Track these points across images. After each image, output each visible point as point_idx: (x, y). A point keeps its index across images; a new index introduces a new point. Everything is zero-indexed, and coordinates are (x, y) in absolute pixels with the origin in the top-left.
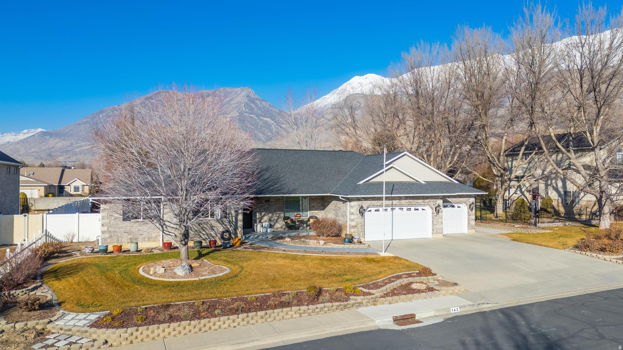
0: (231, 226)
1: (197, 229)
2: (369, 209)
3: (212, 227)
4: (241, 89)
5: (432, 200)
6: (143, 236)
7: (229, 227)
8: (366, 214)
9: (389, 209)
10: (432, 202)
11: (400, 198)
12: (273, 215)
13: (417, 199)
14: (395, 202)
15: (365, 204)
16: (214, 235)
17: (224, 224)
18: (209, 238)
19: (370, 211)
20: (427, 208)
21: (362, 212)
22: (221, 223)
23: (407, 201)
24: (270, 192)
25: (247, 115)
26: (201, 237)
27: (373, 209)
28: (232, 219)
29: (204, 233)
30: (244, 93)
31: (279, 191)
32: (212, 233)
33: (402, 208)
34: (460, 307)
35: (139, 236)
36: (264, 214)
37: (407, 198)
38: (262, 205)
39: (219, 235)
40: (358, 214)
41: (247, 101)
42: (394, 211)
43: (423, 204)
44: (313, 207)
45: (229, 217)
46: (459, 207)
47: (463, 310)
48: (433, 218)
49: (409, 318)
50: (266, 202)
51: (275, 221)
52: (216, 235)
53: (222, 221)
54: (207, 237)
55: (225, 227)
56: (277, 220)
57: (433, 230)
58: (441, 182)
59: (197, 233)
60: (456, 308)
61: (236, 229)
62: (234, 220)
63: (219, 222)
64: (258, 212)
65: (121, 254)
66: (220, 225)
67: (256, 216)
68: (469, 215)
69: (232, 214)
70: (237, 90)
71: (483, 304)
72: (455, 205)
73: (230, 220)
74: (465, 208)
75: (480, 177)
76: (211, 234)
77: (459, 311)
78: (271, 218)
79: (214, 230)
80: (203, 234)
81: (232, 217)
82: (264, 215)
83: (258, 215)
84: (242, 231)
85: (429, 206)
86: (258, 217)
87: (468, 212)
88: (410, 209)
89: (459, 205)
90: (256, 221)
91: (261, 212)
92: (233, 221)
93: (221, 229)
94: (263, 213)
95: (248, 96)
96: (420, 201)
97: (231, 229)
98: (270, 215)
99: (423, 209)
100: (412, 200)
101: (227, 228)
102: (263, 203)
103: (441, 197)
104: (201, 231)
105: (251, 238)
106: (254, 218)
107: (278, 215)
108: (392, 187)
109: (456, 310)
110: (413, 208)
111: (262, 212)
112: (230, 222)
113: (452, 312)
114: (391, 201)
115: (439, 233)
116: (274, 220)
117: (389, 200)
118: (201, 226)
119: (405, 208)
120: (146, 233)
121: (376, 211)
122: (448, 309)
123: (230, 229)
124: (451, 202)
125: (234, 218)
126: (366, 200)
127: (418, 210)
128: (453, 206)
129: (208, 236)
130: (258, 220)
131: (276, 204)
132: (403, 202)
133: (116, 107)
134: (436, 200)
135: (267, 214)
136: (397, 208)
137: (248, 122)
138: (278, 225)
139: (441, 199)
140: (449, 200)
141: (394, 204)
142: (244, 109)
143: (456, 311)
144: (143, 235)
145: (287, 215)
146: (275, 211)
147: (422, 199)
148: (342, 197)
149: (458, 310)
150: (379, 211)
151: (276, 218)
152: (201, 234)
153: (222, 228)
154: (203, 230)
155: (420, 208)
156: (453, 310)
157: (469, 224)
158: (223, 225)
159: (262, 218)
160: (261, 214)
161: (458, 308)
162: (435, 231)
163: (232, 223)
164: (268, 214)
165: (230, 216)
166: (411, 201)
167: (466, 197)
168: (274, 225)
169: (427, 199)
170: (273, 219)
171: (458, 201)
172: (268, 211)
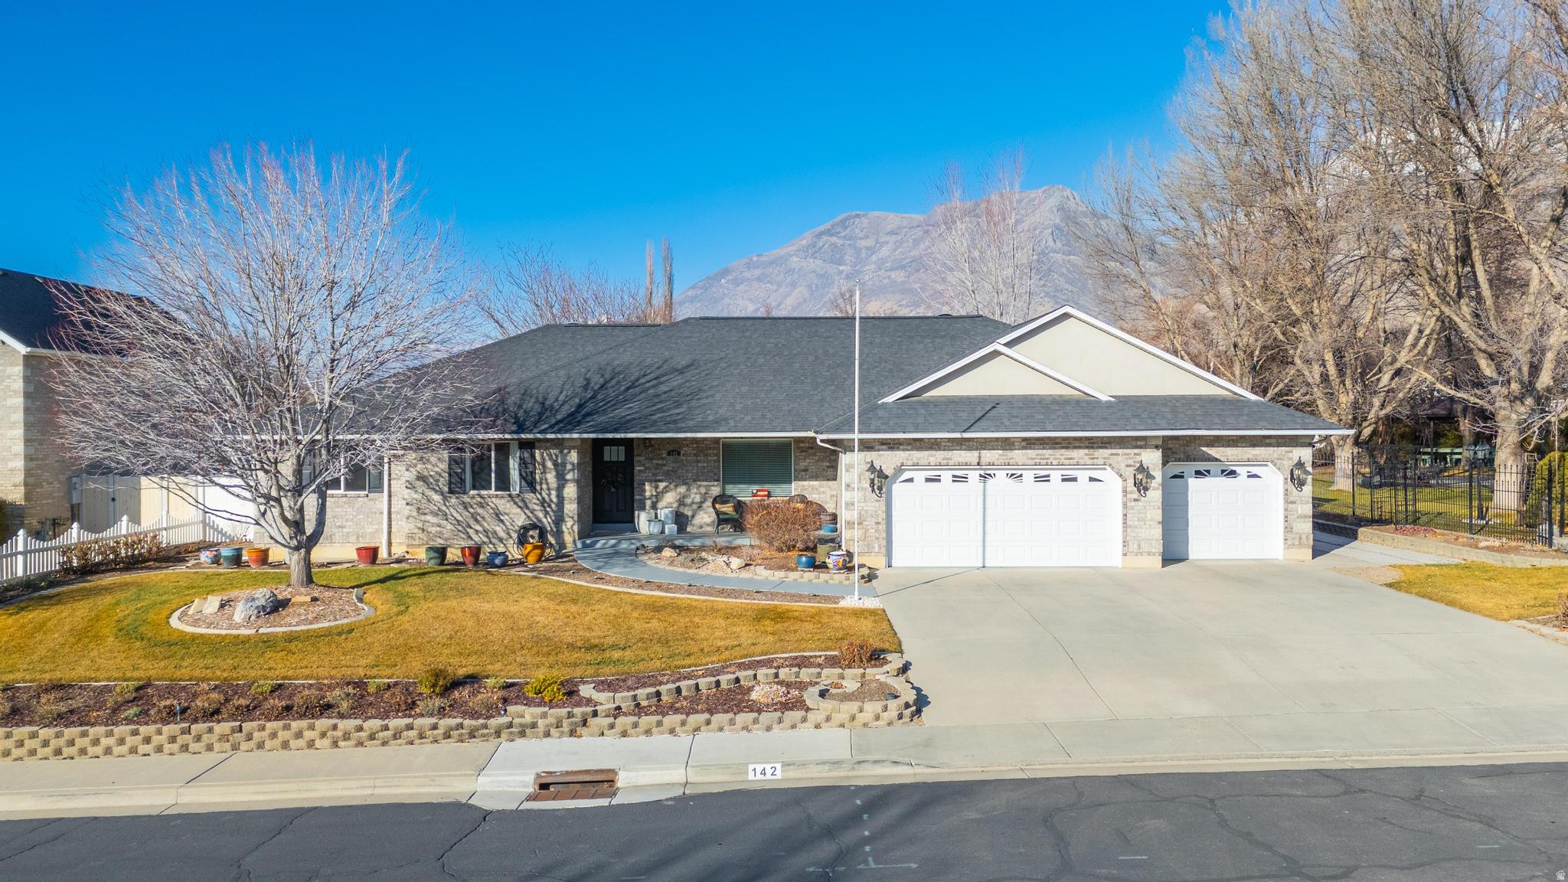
0: (546, 513)
1: (460, 518)
2: (906, 475)
3: (497, 515)
4: (1044, 192)
5: (1120, 451)
6: (344, 530)
7: (541, 515)
8: (898, 489)
9: (974, 476)
10: (1124, 458)
11: (1007, 444)
12: (689, 490)
13: (1067, 448)
14: (988, 456)
15: (888, 461)
16: (502, 534)
17: (528, 508)
18: (491, 542)
19: (911, 480)
20: (1108, 475)
21: (880, 481)
22: (520, 504)
23: (1031, 453)
24: (645, 428)
25: (1059, 257)
26: (470, 537)
27: (920, 476)
28: (549, 495)
29: (478, 528)
30: (1053, 202)
31: (674, 424)
32: (498, 529)
33: (1019, 473)
34: (786, 765)
35: (336, 530)
36: (665, 487)
37: (1029, 443)
38: (660, 462)
39: (515, 536)
40: (865, 489)
41: (1058, 221)
42: (990, 482)
43: (1089, 462)
44: (806, 470)
45: (541, 489)
46: (1256, 476)
47: (792, 773)
48: (1125, 505)
49: (602, 782)
50: (669, 454)
51: (695, 506)
52: (508, 534)
53: (523, 501)
54: (485, 539)
55: (530, 515)
56: (702, 502)
57: (1125, 543)
58: (1198, 399)
59: (460, 528)
60: (768, 767)
61: (559, 520)
62: (555, 499)
63: (516, 503)
64: (650, 481)
65: (266, 569)
66: (519, 510)
67: (644, 491)
68: (1288, 501)
69: (547, 484)
70: (1032, 196)
71: (876, 762)
72: (1238, 469)
73: (543, 499)
74: (1273, 479)
75: (1439, 386)
76: (495, 532)
77: (779, 775)
78: (684, 497)
79: (502, 521)
80: (477, 532)
81: (549, 489)
82: (666, 490)
83: (647, 487)
84: (576, 528)
85: (1113, 468)
86: (648, 494)
87: (1286, 492)
88: (1046, 479)
89: (1255, 470)
90: (644, 504)
91: (656, 481)
92: (551, 501)
93: (521, 520)
94: (662, 485)
95: (1061, 209)
96: (1079, 454)
97: (547, 522)
98: (682, 489)
99: (1092, 479)
100: (1050, 452)
101: (537, 518)
102: (662, 459)
103: (1154, 443)
104: (472, 522)
105: (598, 545)
106: (637, 497)
107: (703, 490)
108: (987, 409)
109: (769, 772)
110: (1056, 476)
111: (660, 481)
112: (543, 502)
113: (751, 776)
114: (976, 454)
115: (1149, 554)
116: (693, 503)
117: (970, 449)
118: (471, 510)
119: (1029, 476)
120: (351, 523)
121: (928, 480)
122: (742, 768)
123: (544, 520)
124: (1217, 460)
125: (554, 493)
126: (891, 448)
127: (1075, 480)
128: (1233, 473)
129: (488, 537)
130: (648, 503)
131: (698, 462)
132: (1018, 455)
133: (755, 259)
134: (1137, 451)
135: (672, 486)
136: (1001, 475)
137: (1062, 275)
138: (705, 516)
139: (1157, 447)
140: (1213, 452)
141: (984, 461)
142: (1051, 243)
143: (768, 776)
144: (344, 527)
145: (732, 490)
146: (695, 481)
147: (1087, 447)
148: (822, 441)
149: (778, 772)
150: (939, 480)
151: (698, 499)
152: (471, 531)
153: (524, 517)
154: (476, 520)
155: (1083, 476)
156: (758, 771)
157: (1288, 529)
158: (527, 511)
159: (658, 497)
160: (657, 487)
161: (778, 766)
162: (1133, 547)
163: (550, 506)
164: (676, 486)
165: (544, 486)
166: (1047, 453)
167: (1279, 445)
168: (693, 516)
169: (1106, 448)
170: (688, 501)
171: (1246, 457)
172: (676, 477)
